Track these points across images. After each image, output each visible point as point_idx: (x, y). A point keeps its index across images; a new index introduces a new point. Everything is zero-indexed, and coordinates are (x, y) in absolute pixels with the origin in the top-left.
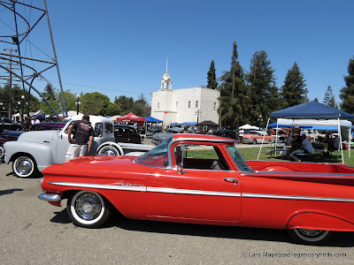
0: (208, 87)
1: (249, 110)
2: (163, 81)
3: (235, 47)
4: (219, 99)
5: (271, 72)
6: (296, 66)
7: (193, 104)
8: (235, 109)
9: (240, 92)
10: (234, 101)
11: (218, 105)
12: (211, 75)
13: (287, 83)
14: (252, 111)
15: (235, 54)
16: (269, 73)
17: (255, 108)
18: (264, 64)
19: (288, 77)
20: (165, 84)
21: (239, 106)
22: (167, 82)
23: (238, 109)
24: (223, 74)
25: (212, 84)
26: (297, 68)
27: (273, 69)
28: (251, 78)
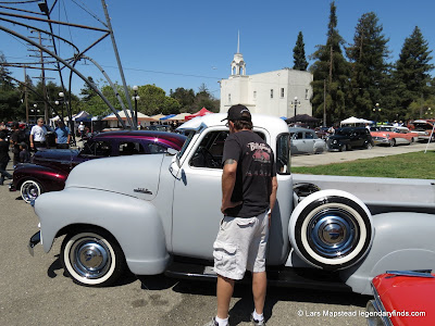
0: (294, 68)
1: (355, 97)
2: (234, 65)
3: (333, 10)
4: (311, 84)
5: (384, 43)
6: (417, 33)
7: (277, 93)
8: (335, 97)
9: (342, 73)
10: (334, 85)
11: (310, 93)
12: (299, 52)
13: (403, 58)
14: (358, 99)
15: (333, 20)
16: (380, 44)
17: (361, 93)
18: (372, 32)
19: (406, 48)
20: (237, 68)
21: (340, 92)
22: (240, 65)
23: (339, 97)
24: (317, 49)
25: (300, 65)
26: (419, 35)
27: (386, 38)
28: (355, 54)
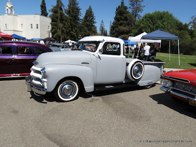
0: (41, 15)
1: (70, 31)
2: (7, 8)
4: (51, 23)
5: (79, 10)
6: (90, 7)
7: (34, 26)
9: (64, 20)
10: (61, 25)
11: (50, 28)
12: (43, 7)
13: (86, 17)
14: (71, 32)
16: (78, 10)
17: (72, 30)
18: (75, 4)
19: (87, 13)
20: (9, 10)
21: (63, 29)
22: (11, 8)
23: (64, 31)
24: (52, 8)
25: (44, 13)
26: (91, 9)
27: (80, 8)
28: (69, 12)
